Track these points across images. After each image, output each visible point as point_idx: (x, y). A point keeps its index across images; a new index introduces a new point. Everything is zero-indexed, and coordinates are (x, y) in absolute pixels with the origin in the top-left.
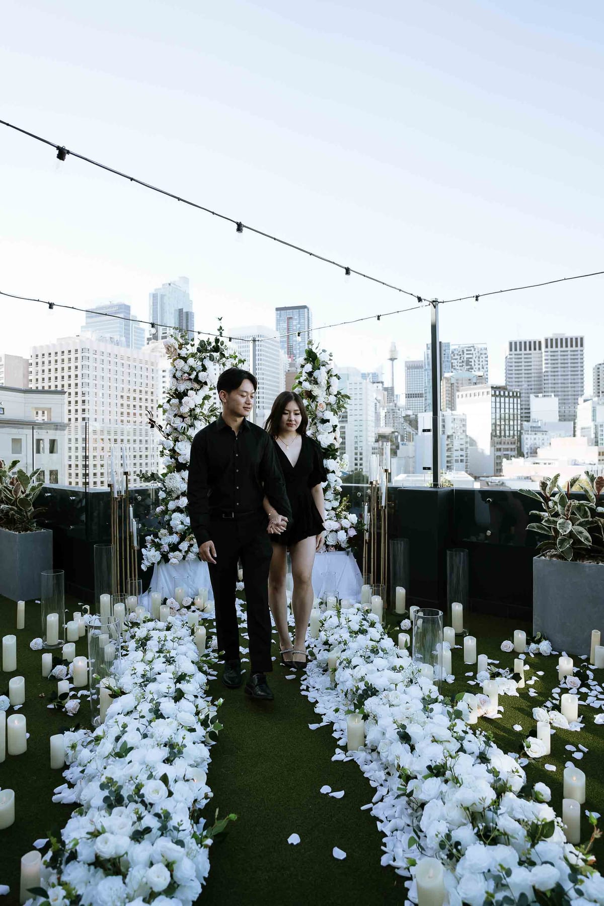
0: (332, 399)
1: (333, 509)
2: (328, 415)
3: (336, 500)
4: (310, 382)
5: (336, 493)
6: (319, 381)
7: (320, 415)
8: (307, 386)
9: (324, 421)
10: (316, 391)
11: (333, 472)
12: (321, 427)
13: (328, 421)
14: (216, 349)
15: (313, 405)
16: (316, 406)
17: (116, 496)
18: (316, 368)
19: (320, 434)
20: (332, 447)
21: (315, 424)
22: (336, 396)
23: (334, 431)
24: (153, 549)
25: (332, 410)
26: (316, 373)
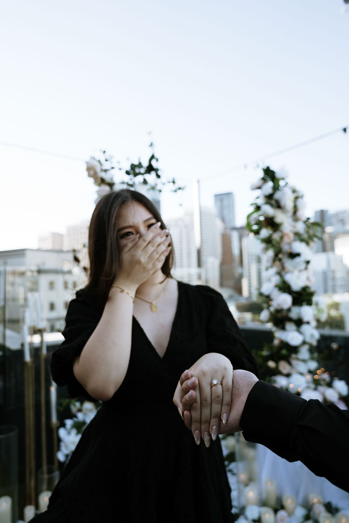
0: (300, 227)
1: (310, 372)
2: (299, 247)
3: (312, 359)
4: (272, 205)
5: (312, 350)
6: (282, 203)
7: (286, 248)
8: (268, 210)
9: (293, 256)
10: (280, 217)
11: (308, 323)
12: (289, 264)
13: (298, 255)
14: (150, 169)
15: (276, 236)
16: (282, 238)
17: (28, 358)
18: (276, 188)
19: (286, 273)
20: (308, 291)
21: (280, 260)
22: (305, 222)
23: (306, 268)
24: (74, 432)
25: (302, 240)
26: (277, 195)
